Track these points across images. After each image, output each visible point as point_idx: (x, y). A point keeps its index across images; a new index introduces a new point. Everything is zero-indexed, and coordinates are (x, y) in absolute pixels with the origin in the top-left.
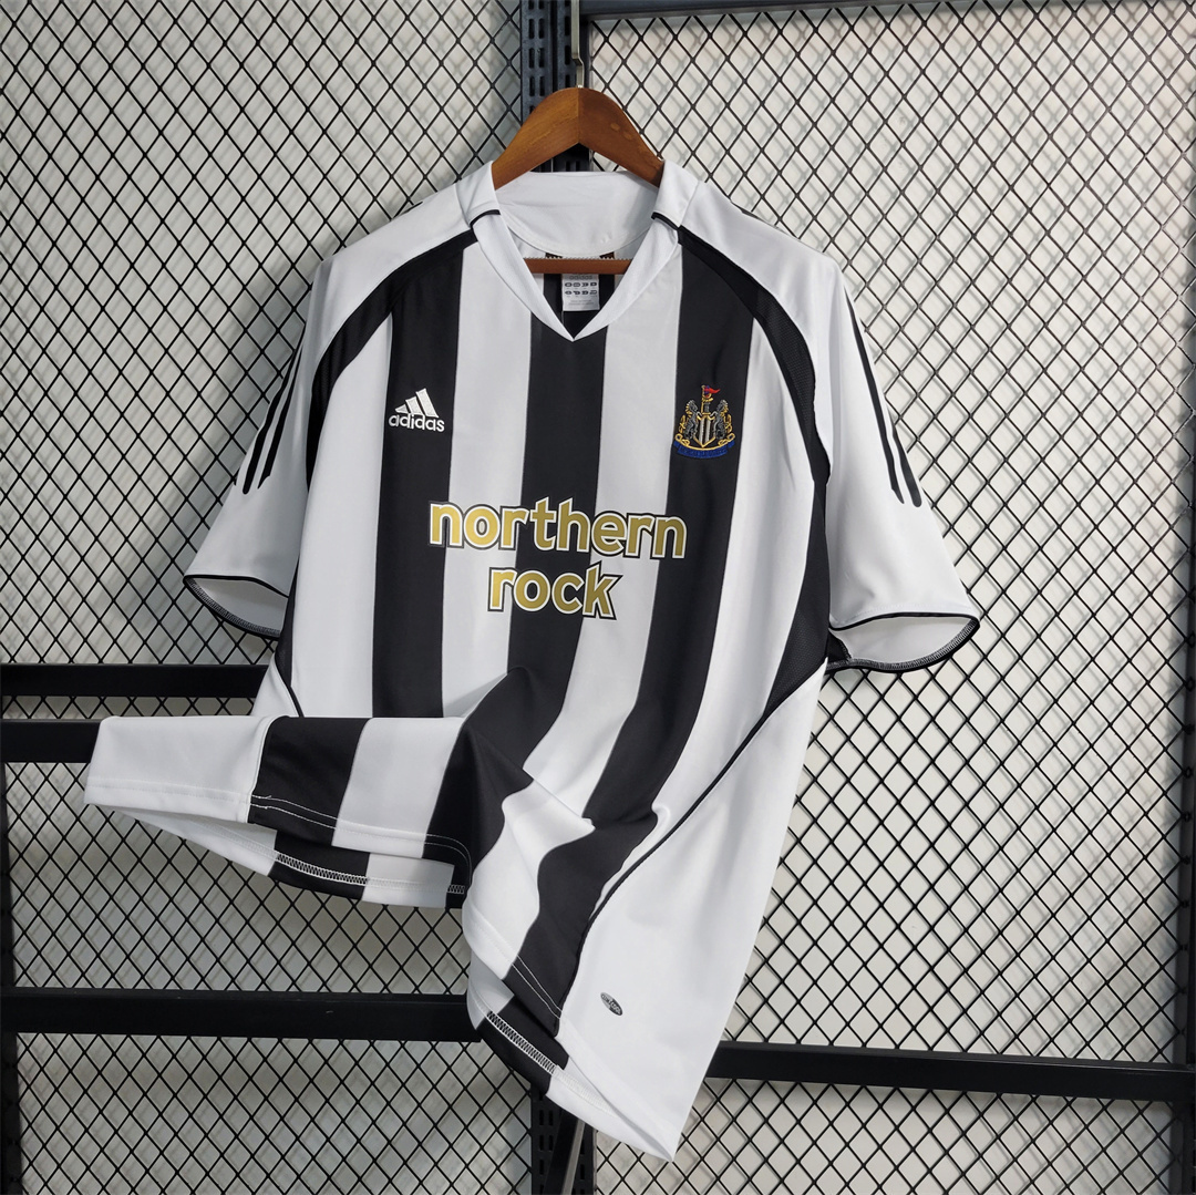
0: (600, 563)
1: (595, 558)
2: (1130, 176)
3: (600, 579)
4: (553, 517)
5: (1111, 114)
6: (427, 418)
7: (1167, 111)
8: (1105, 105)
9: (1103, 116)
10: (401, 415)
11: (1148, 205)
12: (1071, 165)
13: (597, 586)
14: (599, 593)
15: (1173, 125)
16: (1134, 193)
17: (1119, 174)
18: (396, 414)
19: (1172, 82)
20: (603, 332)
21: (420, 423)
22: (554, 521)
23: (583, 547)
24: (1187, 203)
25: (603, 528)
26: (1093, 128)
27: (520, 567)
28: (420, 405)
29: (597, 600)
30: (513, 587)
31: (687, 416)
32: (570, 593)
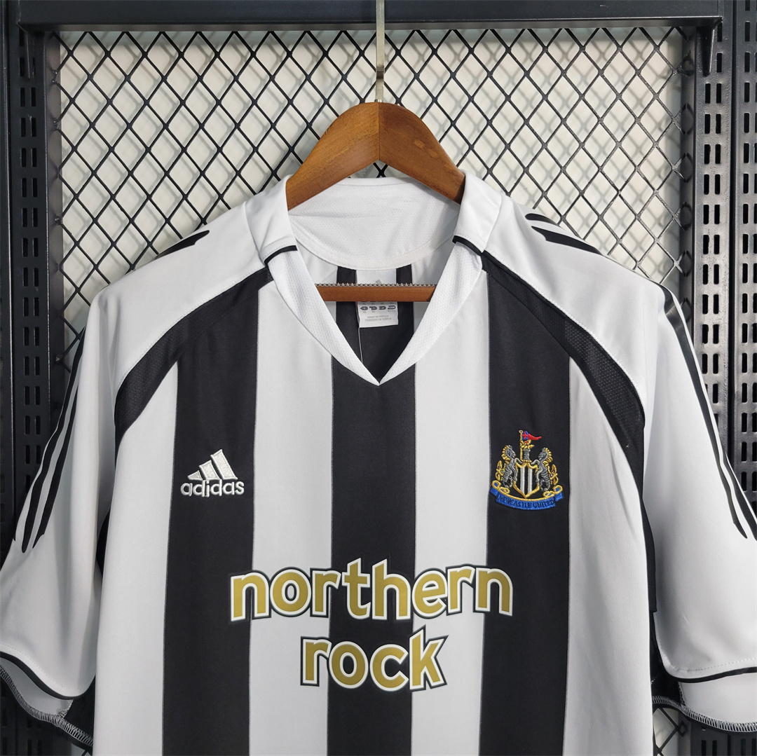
0: (424, 628)
1: (418, 624)
2: (605, 211)
3: (425, 645)
4: (366, 581)
5: (585, 150)
6: (225, 482)
7: (639, 149)
8: (579, 141)
9: (577, 151)
10: (195, 483)
11: (624, 241)
12: (547, 199)
13: (423, 654)
14: (427, 661)
15: (645, 162)
16: (609, 229)
17: (594, 210)
18: (189, 481)
19: (643, 121)
20: (411, 372)
21: (216, 489)
22: (368, 585)
23: (403, 613)
24: (661, 241)
25: (424, 589)
26: (567, 163)
27: (335, 638)
28: (217, 469)
29: (425, 670)
30: (328, 659)
31: (504, 462)
32: (392, 668)
